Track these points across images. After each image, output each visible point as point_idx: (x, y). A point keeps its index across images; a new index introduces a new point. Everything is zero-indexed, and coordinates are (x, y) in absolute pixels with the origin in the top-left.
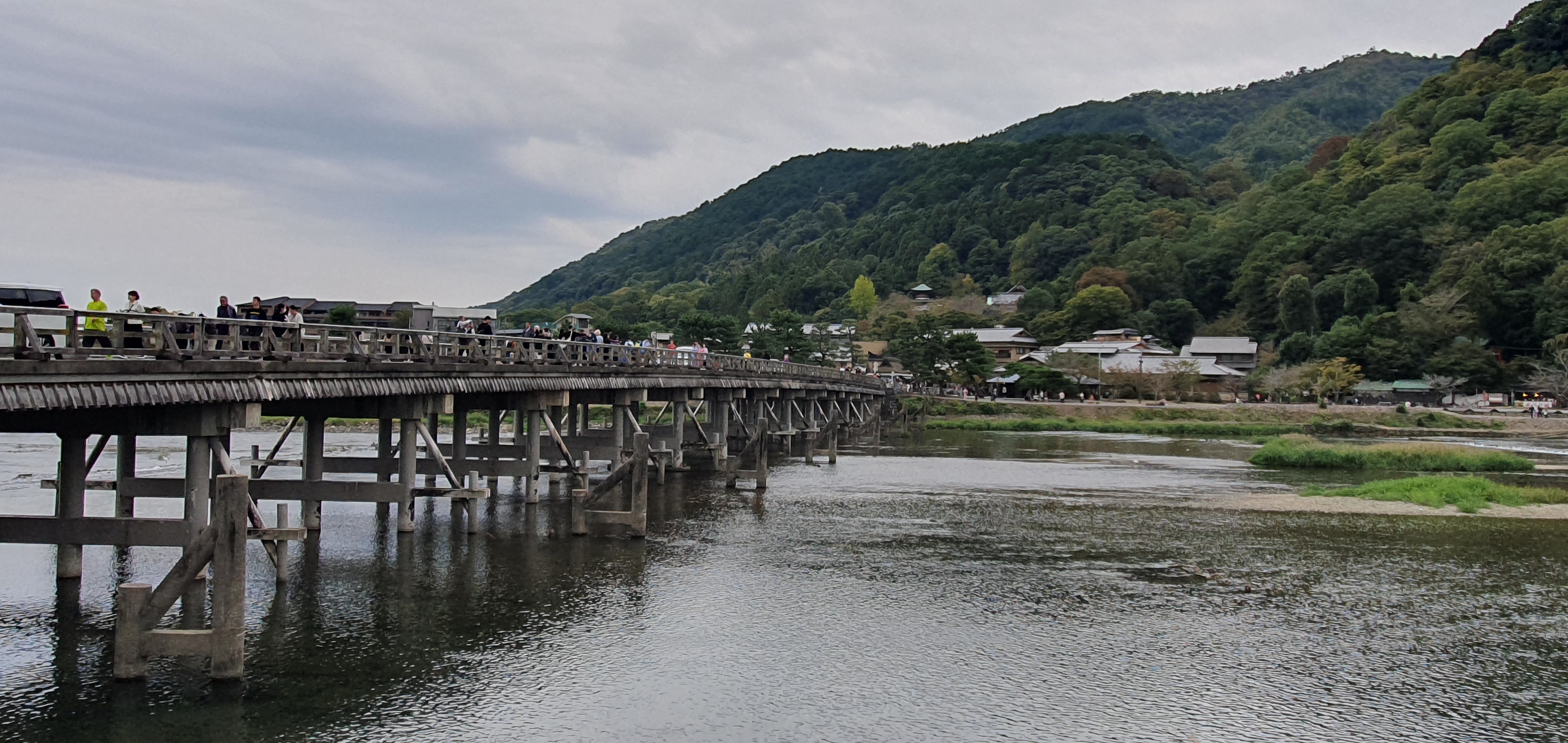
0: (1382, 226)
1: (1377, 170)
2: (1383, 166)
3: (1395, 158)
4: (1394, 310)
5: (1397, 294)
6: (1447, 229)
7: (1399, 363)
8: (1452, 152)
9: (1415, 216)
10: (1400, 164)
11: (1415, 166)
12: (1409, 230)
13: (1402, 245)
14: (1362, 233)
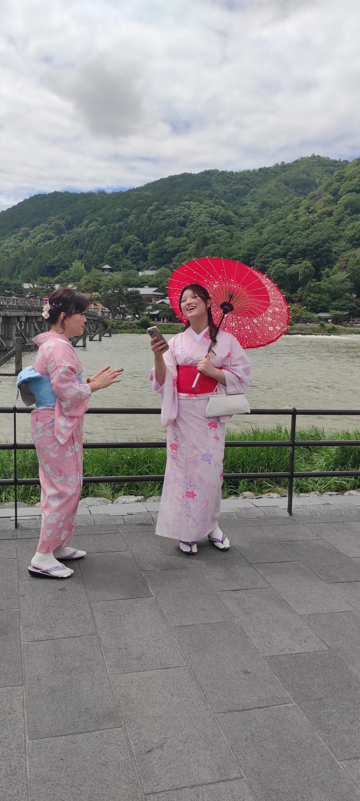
0: (316, 242)
1: (315, 215)
2: (317, 214)
3: (322, 210)
4: (320, 281)
5: (321, 274)
6: (343, 244)
7: (320, 305)
8: (346, 208)
9: (330, 238)
10: (324, 213)
11: (330, 214)
12: (327, 244)
13: (324, 251)
14: (308, 245)
